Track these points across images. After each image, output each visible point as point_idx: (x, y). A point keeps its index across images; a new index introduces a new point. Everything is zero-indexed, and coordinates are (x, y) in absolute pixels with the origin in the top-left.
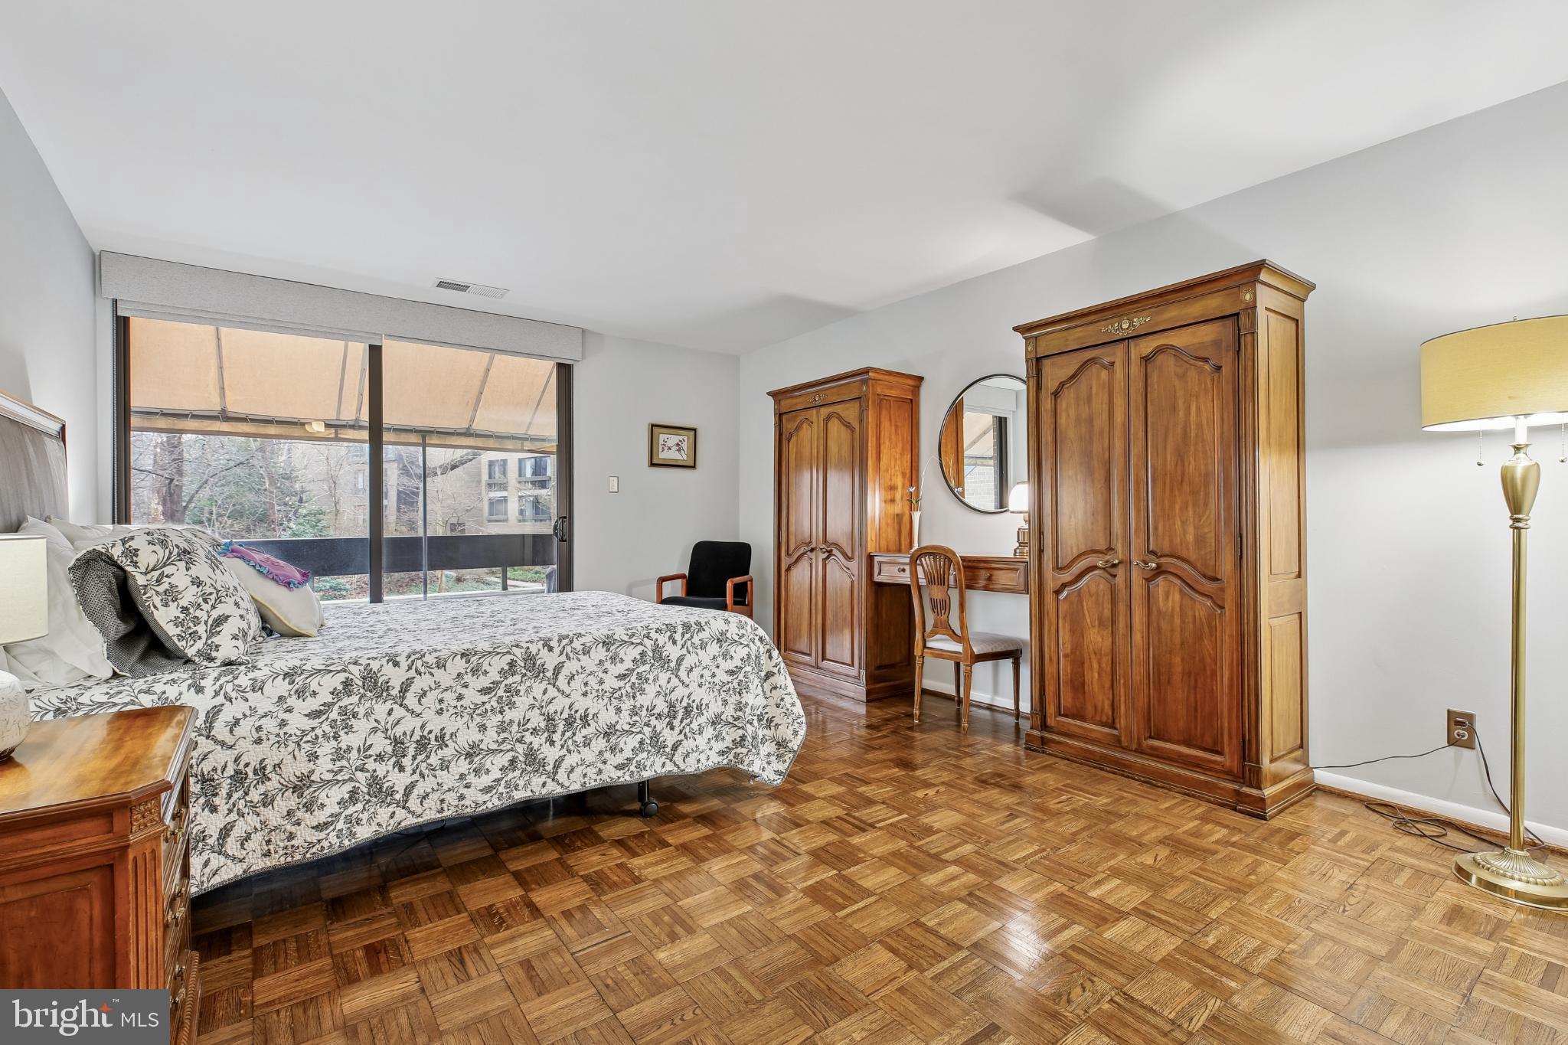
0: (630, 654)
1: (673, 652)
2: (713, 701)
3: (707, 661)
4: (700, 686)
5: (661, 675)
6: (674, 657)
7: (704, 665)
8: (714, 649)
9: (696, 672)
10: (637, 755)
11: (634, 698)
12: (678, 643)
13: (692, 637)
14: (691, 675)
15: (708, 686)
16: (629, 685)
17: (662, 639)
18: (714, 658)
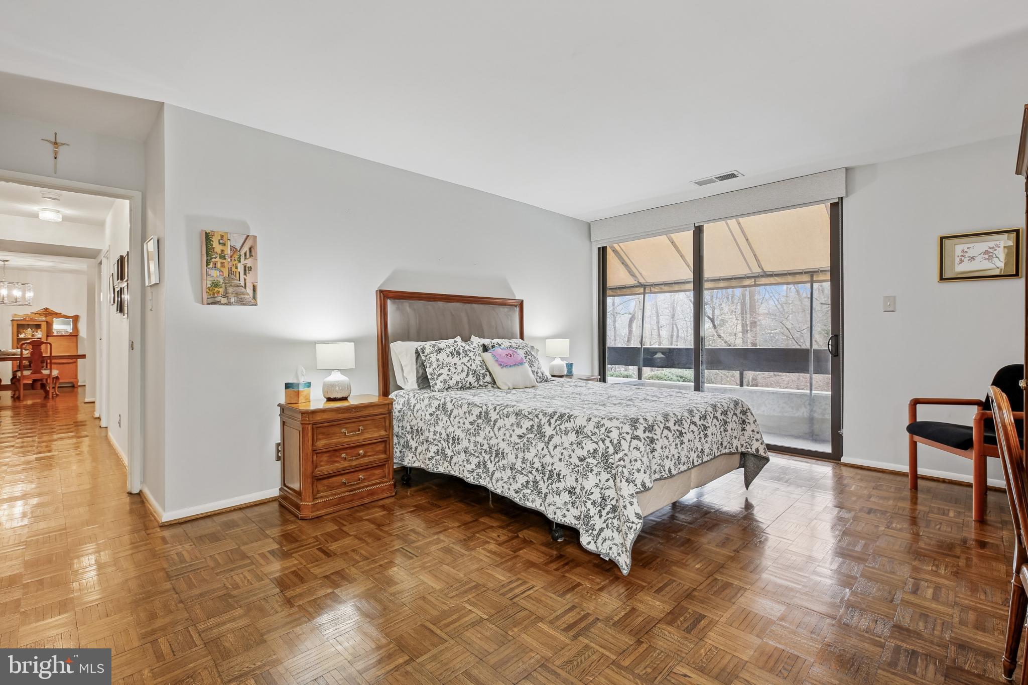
0: (527, 424)
1: (548, 431)
2: (569, 475)
3: (566, 445)
4: (560, 460)
5: (539, 443)
6: (548, 434)
7: (564, 446)
8: (572, 437)
9: (559, 449)
10: (524, 489)
11: (524, 452)
12: (552, 425)
13: (561, 424)
14: (556, 450)
15: (566, 462)
16: (522, 443)
17: (544, 420)
18: (572, 443)
